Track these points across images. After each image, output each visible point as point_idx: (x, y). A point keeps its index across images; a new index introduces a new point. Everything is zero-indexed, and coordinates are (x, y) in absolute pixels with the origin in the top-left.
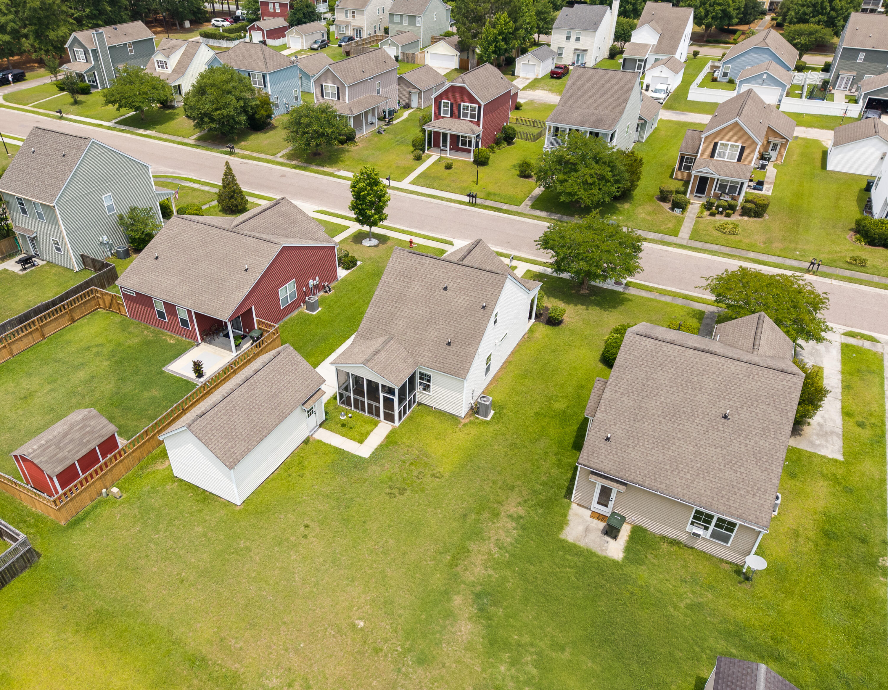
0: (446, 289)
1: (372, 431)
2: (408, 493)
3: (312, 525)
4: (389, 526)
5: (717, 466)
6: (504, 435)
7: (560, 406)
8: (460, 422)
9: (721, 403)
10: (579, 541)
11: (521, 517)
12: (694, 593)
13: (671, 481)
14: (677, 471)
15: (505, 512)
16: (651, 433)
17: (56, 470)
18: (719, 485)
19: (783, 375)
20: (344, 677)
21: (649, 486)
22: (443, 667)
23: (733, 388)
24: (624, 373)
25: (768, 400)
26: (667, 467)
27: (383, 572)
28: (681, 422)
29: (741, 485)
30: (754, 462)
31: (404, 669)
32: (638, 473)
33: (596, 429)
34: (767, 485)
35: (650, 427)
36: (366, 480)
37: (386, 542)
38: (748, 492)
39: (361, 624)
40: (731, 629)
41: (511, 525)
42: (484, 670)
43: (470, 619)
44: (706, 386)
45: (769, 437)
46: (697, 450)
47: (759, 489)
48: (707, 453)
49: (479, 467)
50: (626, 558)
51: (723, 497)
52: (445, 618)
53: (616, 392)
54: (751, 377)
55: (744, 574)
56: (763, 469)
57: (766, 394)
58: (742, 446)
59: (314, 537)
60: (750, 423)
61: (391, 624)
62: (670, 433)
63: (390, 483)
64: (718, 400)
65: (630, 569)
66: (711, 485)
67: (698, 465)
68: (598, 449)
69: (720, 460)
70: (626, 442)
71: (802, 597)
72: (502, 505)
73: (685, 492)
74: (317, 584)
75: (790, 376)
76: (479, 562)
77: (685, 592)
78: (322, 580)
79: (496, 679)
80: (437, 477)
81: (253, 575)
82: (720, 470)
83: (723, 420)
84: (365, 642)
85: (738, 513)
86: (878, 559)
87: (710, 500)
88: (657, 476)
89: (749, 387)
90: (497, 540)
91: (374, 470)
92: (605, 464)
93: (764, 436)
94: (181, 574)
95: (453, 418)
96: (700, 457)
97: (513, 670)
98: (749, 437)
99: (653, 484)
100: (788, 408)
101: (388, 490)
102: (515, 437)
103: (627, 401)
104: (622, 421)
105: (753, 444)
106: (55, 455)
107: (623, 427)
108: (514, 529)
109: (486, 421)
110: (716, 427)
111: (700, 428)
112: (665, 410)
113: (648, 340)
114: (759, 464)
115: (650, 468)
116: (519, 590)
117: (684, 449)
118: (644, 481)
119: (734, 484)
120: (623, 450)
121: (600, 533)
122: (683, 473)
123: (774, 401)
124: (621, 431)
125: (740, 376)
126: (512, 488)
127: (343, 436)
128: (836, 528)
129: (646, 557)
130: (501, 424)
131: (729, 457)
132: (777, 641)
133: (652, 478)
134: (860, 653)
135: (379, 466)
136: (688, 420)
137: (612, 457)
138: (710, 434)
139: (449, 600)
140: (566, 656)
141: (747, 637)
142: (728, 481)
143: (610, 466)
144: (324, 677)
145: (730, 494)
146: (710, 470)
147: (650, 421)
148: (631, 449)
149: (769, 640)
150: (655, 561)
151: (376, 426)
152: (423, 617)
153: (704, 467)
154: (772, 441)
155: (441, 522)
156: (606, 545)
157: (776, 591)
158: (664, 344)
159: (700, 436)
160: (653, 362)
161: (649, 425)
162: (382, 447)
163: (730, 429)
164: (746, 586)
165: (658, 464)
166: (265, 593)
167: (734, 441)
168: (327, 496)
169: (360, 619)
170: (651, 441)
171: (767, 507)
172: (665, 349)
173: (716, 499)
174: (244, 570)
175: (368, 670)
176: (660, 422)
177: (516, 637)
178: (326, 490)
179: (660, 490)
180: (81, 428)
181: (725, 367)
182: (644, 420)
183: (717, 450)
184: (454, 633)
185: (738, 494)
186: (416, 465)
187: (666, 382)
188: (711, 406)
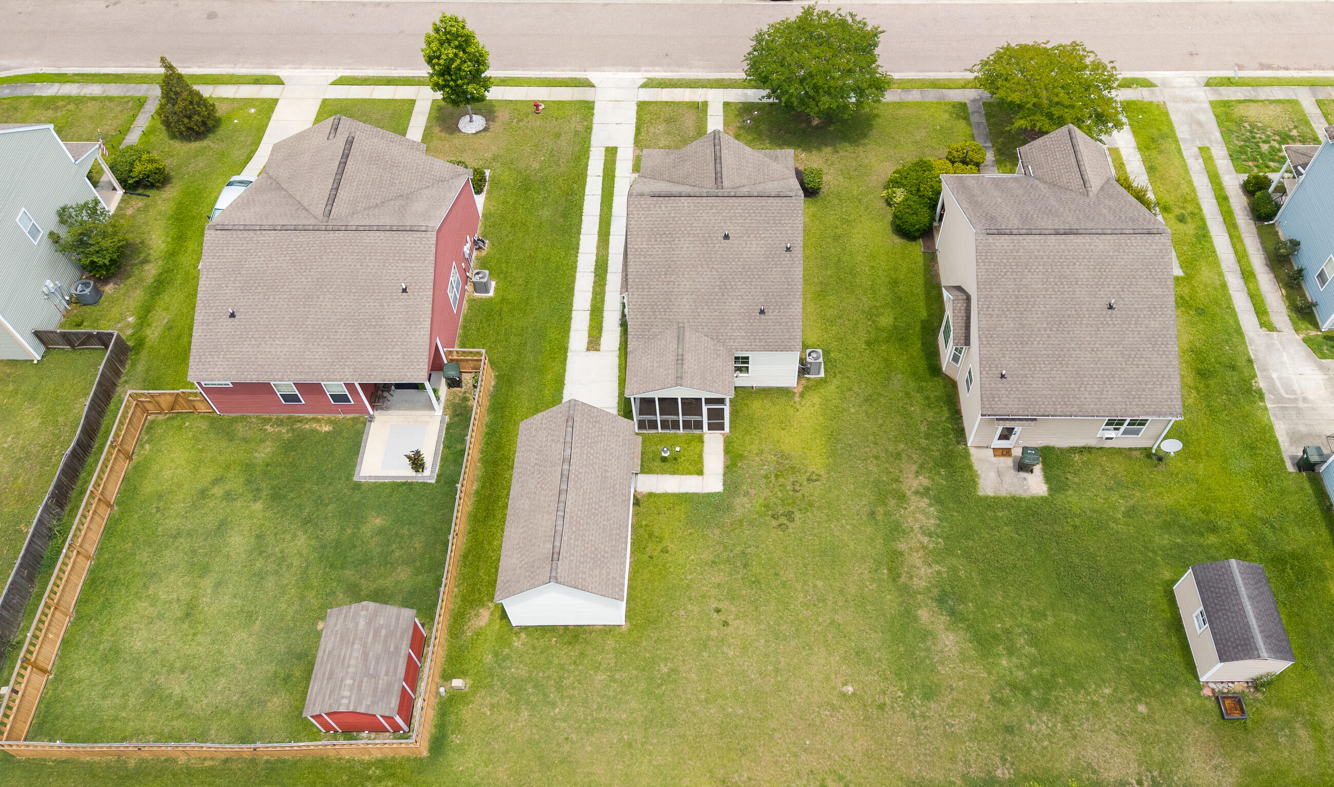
0: (726, 237)
1: (702, 451)
2: (797, 515)
3: (721, 606)
4: (805, 566)
5: (1119, 366)
6: (850, 389)
7: (886, 320)
8: (795, 393)
9: (1102, 292)
10: (1000, 491)
11: (929, 489)
12: (1123, 497)
13: (1082, 399)
14: (1083, 386)
15: (909, 490)
16: (1045, 352)
17: (392, 705)
18: (1127, 386)
19: (1151, 237)
20: (867, 750)
21: (1062, 414)
22: (952, 689)
23: (1107, 270)
24: (991, 290)
25: (1145, 273)
26: (1073, 386)
27: (833, 622)
28: (1070, 329)
29: (1147, 379)
30: (1151, 349)
31: (917, 712)
32: (1046, 403)
33: (987, 369)
34: (1169, 369)
35: (1041, 345)
36: (741, 521)
37: (815, 586)
38: (1154, 383)
39: (850, 689)
40: (1168, 519)
41: (924, 503)
42: (990, 673)
43: (947, 630)
44: (1081, 276)
45: (1157, 316)
46: (1095, 356)
47: (1163, 377)
48: (1106, 356)
49: (850, 445)
50: (1050, 489)
51: (1134, 398)
52: (924, 639)
53: (991, 316)
54: (1121, 250)
55: (1155, 455)
56: (1161, 353)
57: (1141, 266)
58: (1136, 335)
59: (736, 619)
60: (1136, 306)
61: (878, 673)
62: (1062, 346)
63: (770, 513)
64: (1097, 289)
65: (1060, 499)
66: (1119, 389)
67: (1102, 372)
68: (997, 392)
69: (1120, 359)
70: (1022, 372)
71: (1208, 456)
72: (900, 482)
73: (1098, 406)
74: (777, 671)
75: (1157, 237)
76: (918, 562)
77: (1116, 501)
78: (780, 663)
79: (1005, 675)
80: (816, 480)
81: (703, 697)
82: (1122, 369)
83: (1110, 312)
84: (865, 705)
85: (1152, 410)
86: (1251, 383)
87: (1124, 406)
88: (1066, 400)
89: (1123, 263)
90: (921, 528)
91: (742, 505)
92: (1010, 406)
93: (1152, 316)
94: (622, 738)
95: (784, 392)
96: (1101, 362)
97: (1014, 659)
98: (1139, 323)
99: (1065, 410)
100: (1165, 276)
101: (775, 523)
102: (863, 386)
103: (1006, 323)
104: (1010, 349)
105: (1144, 329)
106: (376, 689)
107: (1013, 356)
108: (931, 505)
109: (821, 379)
110: (1105, 322)
111: (1090, 329)
112: (1049, 319)
113: (1003, 237)
114: (1156, 349)
115: (1057, 393)
116: (974, 575)
117: (1082, 359)
118: (1056, 410)
119: (1140, 379)
120: (1023, 383)
121: (1013, 472)
122: (1089, 386)
123: (1150, 271)
124: (1013, 362)
125: (1111, 253)
126: (898, 456)
127: (674, 473)
128: (1207, 364)
129: (1067, 479)
130: (839, 376)
131: (1127, 353)
132: (1206, 512)
133: (1062, 403)
134: (1271, 491)
135: (744, 496)
136: (1075, 323)
137: (1014, 396)
138: (1102, 332)
139: (916, 619)
140: (1050, 620)
141: (1182, 520)
142: (1134, 379)
143: (1016, 406)
144: (849, 760)
145: (1139, 393)
146: (1113, 373)
147: (1038, 339)
148: (1031, 379)
149: (1201, 515)
150: (1076, 480)
151: (703, 442)
152: (902, 649)
153: (1107, 373)
154: (1161, 319)
155: (854, 534)
156: (1025, 482)
157: (1186, 459)
158: (1021, 238)
159: (1094, 339)
160: (1017, 265)
161: (1038, 344)
162: (729, 468)
163: (1119, 319)
164: (1161, 467)
165: (1062, 386)
166: (730, 710)
167: (1127, 332)
168: (714, 562)
169: (845, 684)
170: (1047, 362)
171: (1175, 393)
172: (1025, 244)
173: (1128, 403)
174: (689, 696)
175: (884, 731)
176: (1049, 336)
177: (999, 625)
178: (707, 555)
179: (1074, 413)
180: (375, 636)
181: (1092, 247)
182: (1032, 339)
183: (1114, 349)
184: (942, 652)
185: (1147, 390)
186: (783, 475)
187: (1039, 286)
188: (1093, 299)
